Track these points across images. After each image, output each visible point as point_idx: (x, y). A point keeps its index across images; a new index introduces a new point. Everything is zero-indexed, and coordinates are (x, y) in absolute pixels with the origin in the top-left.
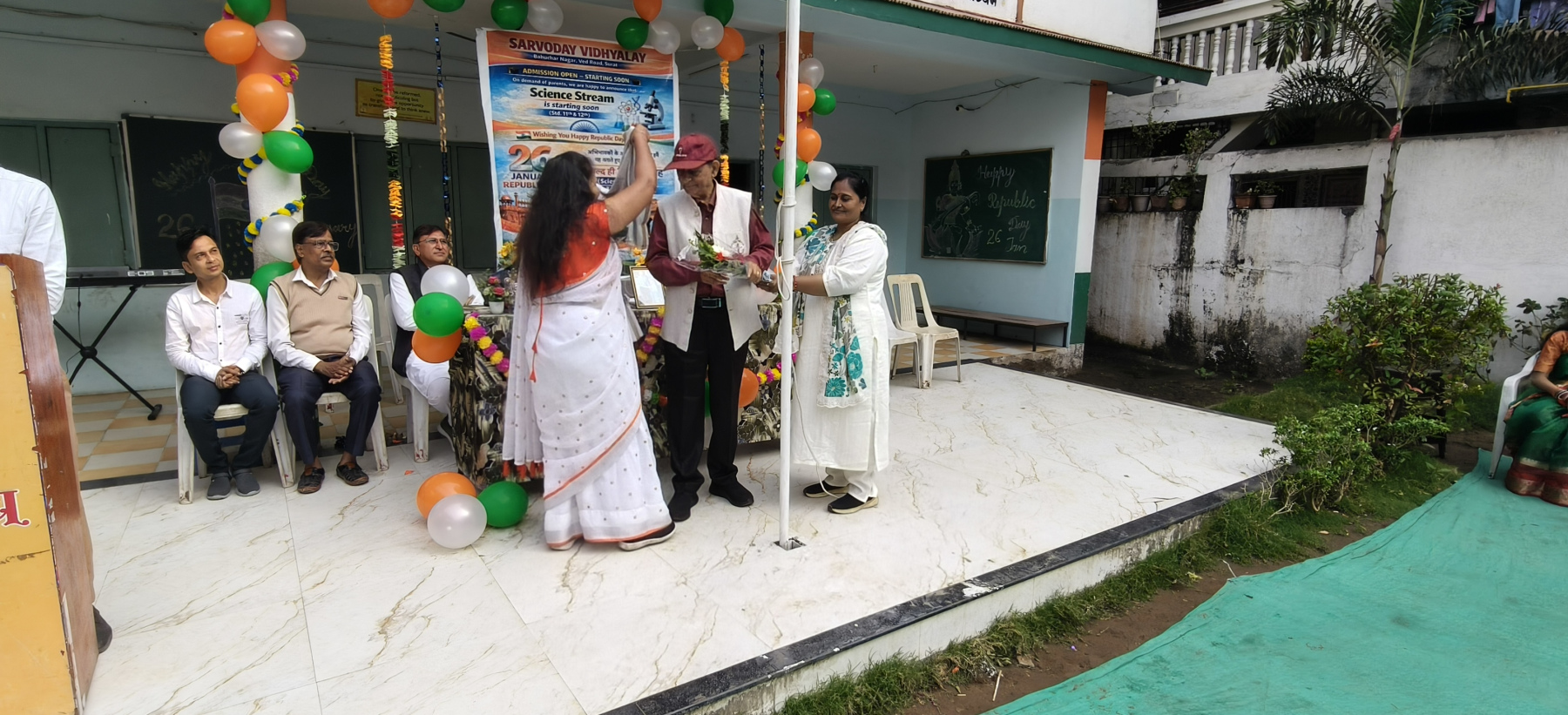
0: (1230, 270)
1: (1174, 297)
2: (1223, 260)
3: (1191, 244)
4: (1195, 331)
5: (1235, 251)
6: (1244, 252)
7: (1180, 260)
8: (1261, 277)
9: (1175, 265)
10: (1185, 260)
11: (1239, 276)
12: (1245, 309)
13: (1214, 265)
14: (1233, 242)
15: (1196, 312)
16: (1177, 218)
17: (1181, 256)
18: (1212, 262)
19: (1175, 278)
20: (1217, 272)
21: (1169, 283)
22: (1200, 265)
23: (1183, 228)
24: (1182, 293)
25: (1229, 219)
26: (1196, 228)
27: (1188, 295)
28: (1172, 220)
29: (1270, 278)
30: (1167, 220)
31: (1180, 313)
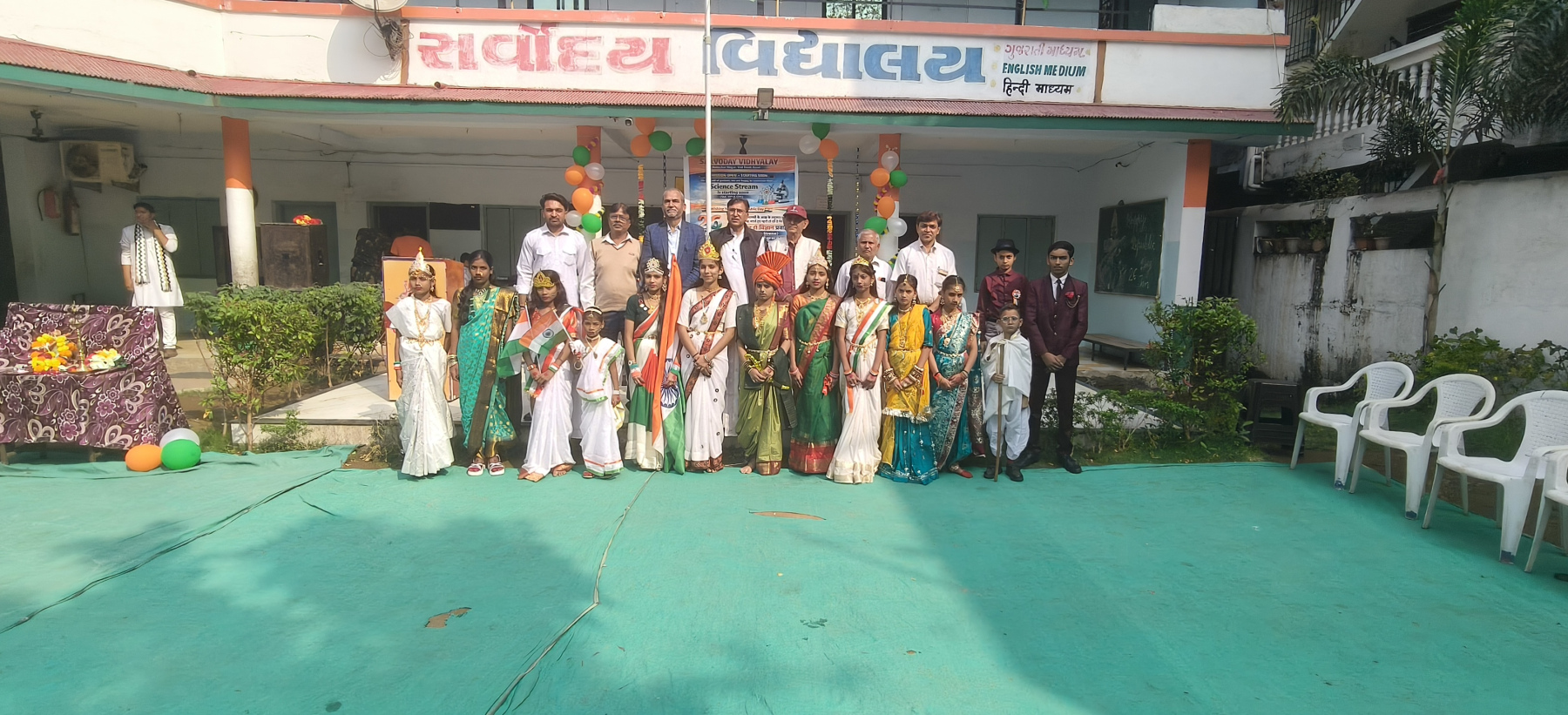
0: (1347, 310)
1: (1309, 335)
2: (1342, 300)
3: (1321, 285)
4: (1322, 368)
5: (1351, 291)
6: (1358, 292)
7: (1312, 299)
8: (1368, 317)
9: (1309, 304)
10: (1316, 301)
11: (1353, 315)
12: (1357, 347)
13: (1336, 304)
14: (1351, 282)
15: (1323, 351)
16: (1312, 260)
17: (1313, 294)
18: (1334, 302)
19: (1310, 316)
20: (1338, 310)
21: (1305, 321)
22: (1326, 304)
23: (1317, 269)
24: (1314, 331)
25: (1348, 260)
26: (1326, 268)
27: (1317, 333)
28: (1309, 262)
29: (1375, 317)
30: (1305, 261)
31: (1311, 350)
